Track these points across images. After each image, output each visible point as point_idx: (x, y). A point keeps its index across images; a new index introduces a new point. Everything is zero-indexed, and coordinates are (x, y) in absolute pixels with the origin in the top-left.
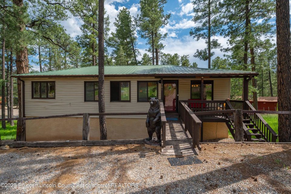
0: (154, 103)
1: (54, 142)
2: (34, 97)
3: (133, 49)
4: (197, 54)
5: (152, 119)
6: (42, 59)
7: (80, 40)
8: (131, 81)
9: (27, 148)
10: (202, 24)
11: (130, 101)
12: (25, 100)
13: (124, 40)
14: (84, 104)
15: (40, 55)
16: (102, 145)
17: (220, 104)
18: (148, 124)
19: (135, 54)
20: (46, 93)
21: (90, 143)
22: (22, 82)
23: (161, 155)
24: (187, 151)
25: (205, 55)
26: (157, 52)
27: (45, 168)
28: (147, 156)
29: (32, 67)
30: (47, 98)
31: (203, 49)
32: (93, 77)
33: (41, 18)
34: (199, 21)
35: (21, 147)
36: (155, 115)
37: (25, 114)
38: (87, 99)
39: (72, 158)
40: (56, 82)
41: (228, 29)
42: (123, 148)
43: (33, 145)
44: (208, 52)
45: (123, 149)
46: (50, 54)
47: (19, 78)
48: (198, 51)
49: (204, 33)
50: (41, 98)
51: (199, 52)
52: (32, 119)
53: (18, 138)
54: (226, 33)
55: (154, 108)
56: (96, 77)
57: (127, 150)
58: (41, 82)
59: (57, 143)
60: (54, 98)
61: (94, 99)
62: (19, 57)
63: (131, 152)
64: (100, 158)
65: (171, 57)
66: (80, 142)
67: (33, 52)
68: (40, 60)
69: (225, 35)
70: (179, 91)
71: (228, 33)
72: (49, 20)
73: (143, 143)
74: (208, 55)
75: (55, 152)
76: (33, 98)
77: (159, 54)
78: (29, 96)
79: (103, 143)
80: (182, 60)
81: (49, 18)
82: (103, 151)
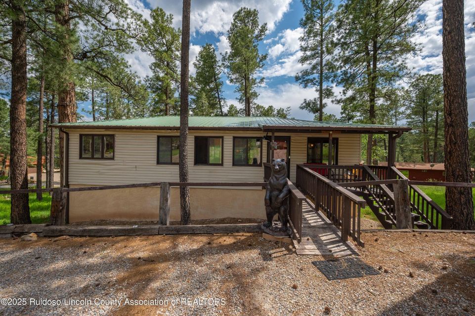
0: (280, 168)
1: (113, 228)
2: (83, 156)
3: (219, 97)
4: (304, 104)
5: (276, 193)
6: (97, 108)
7: (149, 82)
8: (225, 137)
9: (68, 237)
10: (311, 66)
11: (222, 165)
12: (70, 160)
13: (205, 86)
14: (158, 167)
15: (94, 103)
16: (191, 234)
17: (348, 170)
18: (268, 201)
19: (220, 103)
20: (100, 153)
21: (172, 231)
22: (65, 134)
23: (297, 255)
24: (337, 246)
25: (316, 108)
26: (249, 103)
27: (97, 283)
28: (275, 257)
29: (83, 117)
30: (103, 158)
31: (312, 99)
32: (170, 130)
33: (96, 47)
34: (308, 62)
35: (57, 236)
36: (282, 187)
37: (69, 180)
38: (161, 160)
39: (144, 260)
40: (117, 135)
41: (342, 75)
42: (228, 240)
43: (77, 232)
44: (319, 103)
45: (228, 243)
46: (107, 100)
47: (61, 129)
48: (305, 102)
49: (314, 79)
50: (93, 158)
51: (307, 102)
52: (77, 191)
53: (53, 220)
54: (339, 81)
55: (280, 176)
56: (174, 130)
57: (234, 243)
58: (93, 136)
59: (118, 230)
60: (113, 159)
61: (171, 161)
62: (62, 100)
63: (244, 249)
64: (194, 260)
65: (264, 109)
66: (155, 229)
67: (83, 97)
68: (93, 108)
69: (338, 83)
70: (291, 152)
71: (342, 80)
72: (107, 51)
73: (257, 230)
74: (319, 106)
75: (114, 247)
76: (81, 157)
77: (251, 105)
78: (75, 155)
79: (193, 230)
80: (279, 114)
81: (107, 48)
82: (195, 246)
